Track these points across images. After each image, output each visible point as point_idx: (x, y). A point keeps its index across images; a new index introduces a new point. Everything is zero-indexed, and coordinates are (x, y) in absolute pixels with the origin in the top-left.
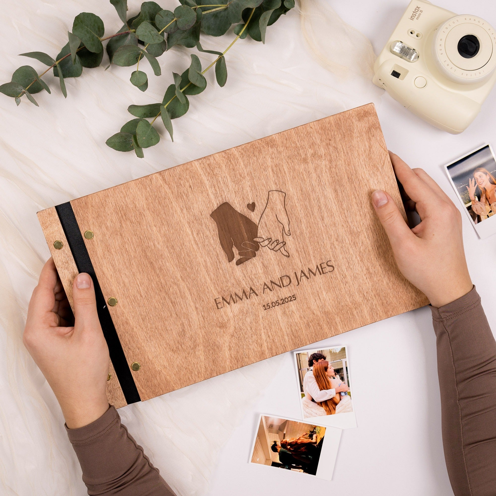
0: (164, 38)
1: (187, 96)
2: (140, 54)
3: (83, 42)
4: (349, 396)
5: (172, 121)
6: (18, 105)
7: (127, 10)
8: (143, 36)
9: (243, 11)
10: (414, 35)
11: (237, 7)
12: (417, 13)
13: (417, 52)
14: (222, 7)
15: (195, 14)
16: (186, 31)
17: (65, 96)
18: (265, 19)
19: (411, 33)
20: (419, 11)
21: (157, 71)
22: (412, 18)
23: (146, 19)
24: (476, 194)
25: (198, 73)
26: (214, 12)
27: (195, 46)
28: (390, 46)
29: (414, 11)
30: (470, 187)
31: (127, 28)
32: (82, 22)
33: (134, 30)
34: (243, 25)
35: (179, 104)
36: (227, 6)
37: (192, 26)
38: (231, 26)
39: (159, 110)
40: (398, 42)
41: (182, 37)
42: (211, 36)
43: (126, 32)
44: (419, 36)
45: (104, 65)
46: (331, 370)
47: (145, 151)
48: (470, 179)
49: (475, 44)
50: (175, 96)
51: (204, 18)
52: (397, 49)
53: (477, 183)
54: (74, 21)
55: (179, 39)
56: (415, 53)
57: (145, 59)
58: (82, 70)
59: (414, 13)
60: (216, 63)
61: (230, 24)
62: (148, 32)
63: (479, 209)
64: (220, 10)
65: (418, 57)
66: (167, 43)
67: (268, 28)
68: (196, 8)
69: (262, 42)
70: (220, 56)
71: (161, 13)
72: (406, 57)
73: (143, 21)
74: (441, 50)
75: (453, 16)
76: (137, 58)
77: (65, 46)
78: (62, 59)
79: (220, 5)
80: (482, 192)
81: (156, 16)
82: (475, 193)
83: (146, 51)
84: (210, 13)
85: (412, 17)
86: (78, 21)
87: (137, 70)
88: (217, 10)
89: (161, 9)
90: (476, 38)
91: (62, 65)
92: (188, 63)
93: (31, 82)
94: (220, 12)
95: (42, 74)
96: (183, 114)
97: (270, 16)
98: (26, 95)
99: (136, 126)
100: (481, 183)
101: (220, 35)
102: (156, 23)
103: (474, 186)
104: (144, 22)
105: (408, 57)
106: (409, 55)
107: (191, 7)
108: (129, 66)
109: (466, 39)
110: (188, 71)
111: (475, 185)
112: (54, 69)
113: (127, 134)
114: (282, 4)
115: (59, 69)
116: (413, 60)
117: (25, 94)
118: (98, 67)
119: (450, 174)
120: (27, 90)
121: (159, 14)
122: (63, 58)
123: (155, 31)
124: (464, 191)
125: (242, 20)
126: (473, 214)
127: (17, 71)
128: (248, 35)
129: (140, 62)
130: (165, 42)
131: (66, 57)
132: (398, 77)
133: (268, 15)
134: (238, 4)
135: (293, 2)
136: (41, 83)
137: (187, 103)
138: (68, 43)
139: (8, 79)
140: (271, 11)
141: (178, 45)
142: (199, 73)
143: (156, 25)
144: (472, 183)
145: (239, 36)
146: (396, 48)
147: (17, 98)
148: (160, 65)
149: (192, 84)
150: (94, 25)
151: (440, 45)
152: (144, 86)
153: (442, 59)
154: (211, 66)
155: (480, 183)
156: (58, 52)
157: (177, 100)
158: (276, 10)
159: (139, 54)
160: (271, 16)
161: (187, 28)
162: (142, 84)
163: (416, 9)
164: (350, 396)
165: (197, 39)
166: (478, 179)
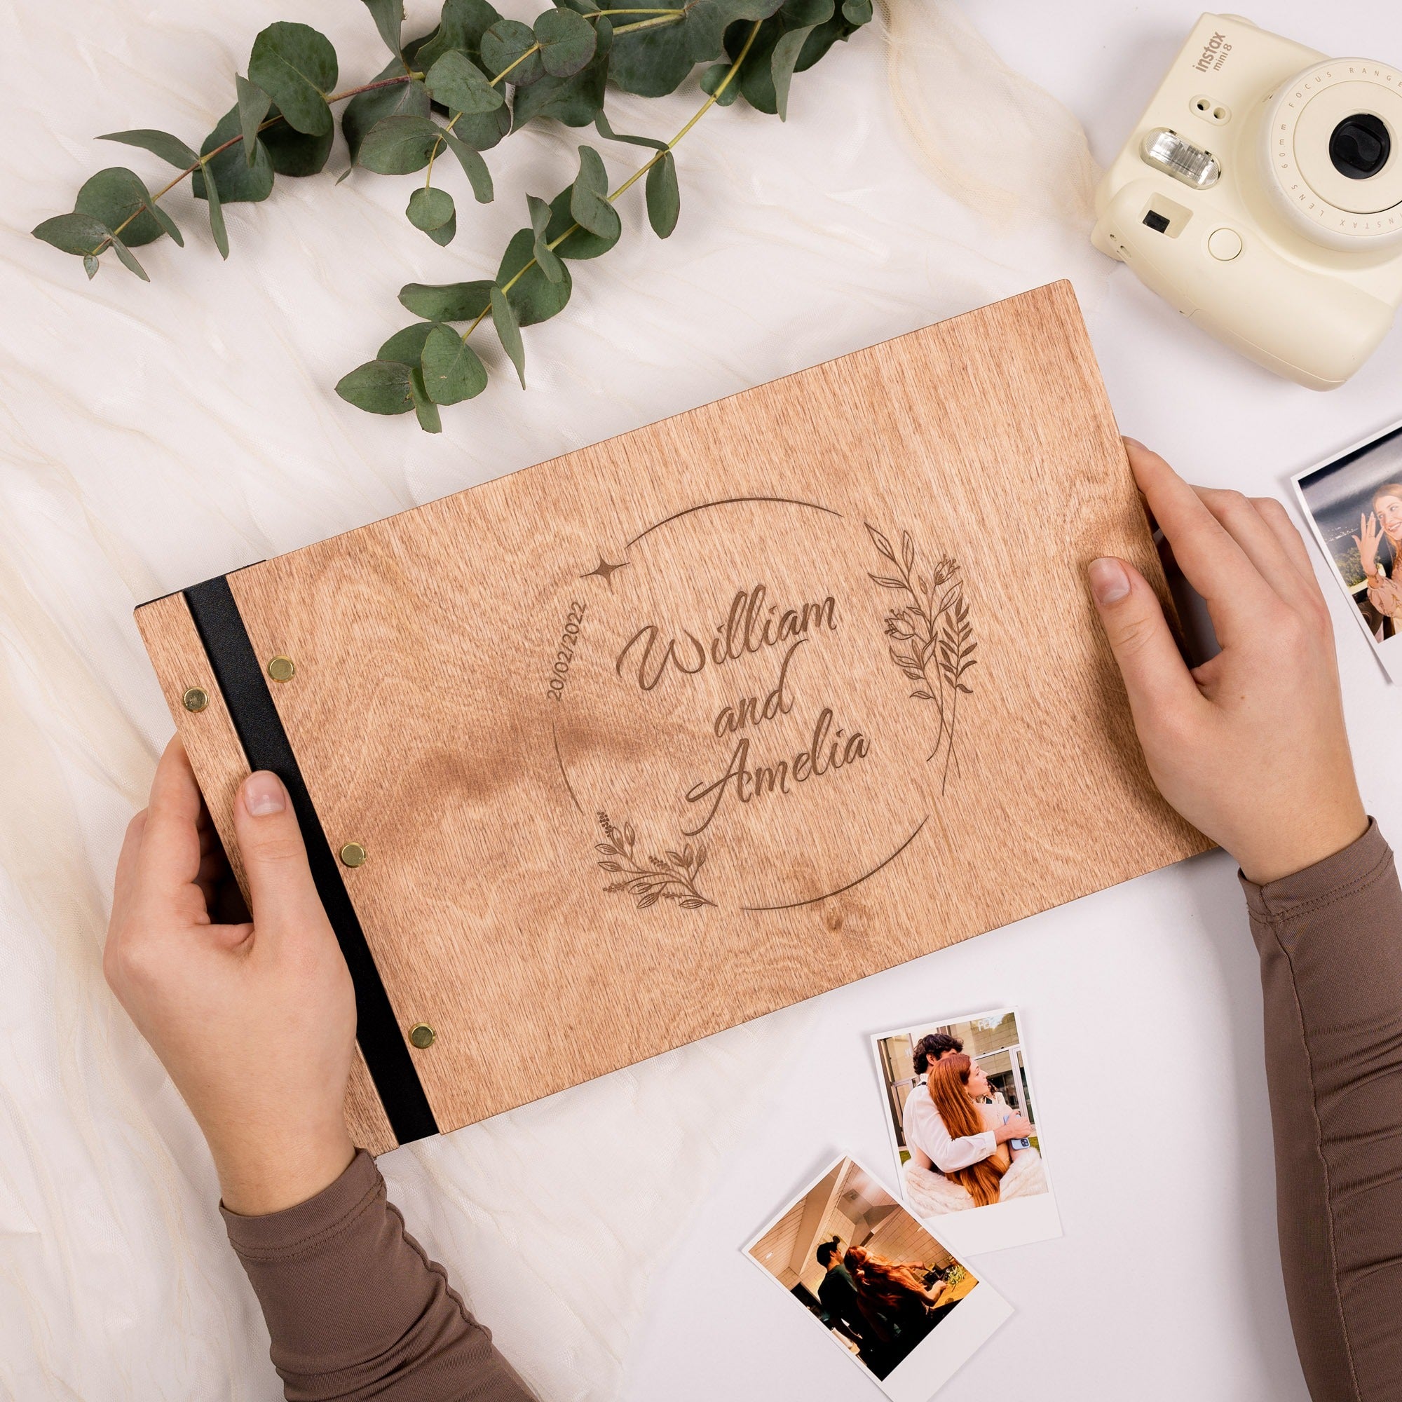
0: (504, 98)
1: (567, 262)
2: (436, 141)
3: (276, 103)
4: (1033, 1150)
5: (523, 331)
6: (91, 277)
7: (403, 18)
8: (446, 91)
9: (728, 27)
10: (1209, 113)
11: (711, 18)
12: (1215, 52)
13: (1216, 160)
14: (669, 16)
15: (593, 33)
16: (565, 80)
17: (225, 253)
18: (787, 52)
19: (1200, 107)
20: (1222, 46)
21: (483, 189)
22: (1202, 66)
23: (455, 43)
24: (1379, 558)
25: (598, 198)
26: (646, 28)
27: (590, 122)
28: (1142, 144)
29: (1208, 45)
30: (1363, 537)
31: (402, 66)
32: (275, 47)
33: (420, 74)
34: (728, 68)
35: (542, 286)
36: (683, 14)
37: (585, 68)
38: (692, 71)
39: (486, 300)
40: (1164, 132)
41: (555, 96)
42: (637, 96)
43: (398, 79)
44: (1221, 115)
45: (334, 169)
46: (978, 1081)
47: (446, 414)
48: (1363, 515)
49: (1379, 141)
50: (533, 261)
51: (617, 45)
52: (1160, 152)
53: (1383, 527)
54: (255, 44)
55: (547, 102)
56: (1210, 162)
57: (449, 155)
58: (272, 182)
59: (1208, 53)
60: (648, 171)
61: (691, 64)
62: (459, 80)
63: (1388, 600)
64: (663, 23)
65: (1219, 173)
66: (512, 113)
67: (797, 78)
68: (595, 18)
69: (777, 116)
70: (662, 153)
71: (498, 27)
72: (1185, 174)
73: (445, 50)
74: (1282, 155)
75: (1316, 62)
76: (426, 152)
77: (228, 114)
78: (216, 150)
79: (664, 11)
80: (1397, 553)
81: (485, 36)
82: (1378, 554)
83: (452, 133)
84: (635, 31)
85: (1203, 63)
86: (265, 46)
87: (428, 186)
88: (656, 25)
89: (498, 17)
90: (1382, 123)
91: (217, 166)
92: (569, 169)
93: (130, 213)
94: (664, 29)
95: (162, 190)
96: (554, 313)
97: (802, 44)
98: (115, 248)
99: (421, 344)
100: (1393, 528)
101: (663, 95)
102: (482, 56)
103: (1376, 536)
104: (451, 52)
105: (1190, 173)
106: (1193, 168)
107: (583, 14)
108: (403, 173)
109: (1352, 125)
110: (569, 191)
111: (1377, 533)
112: (193, 178)
113: (396, 365)
114: (838, 11)
115: (208, 177)
116: (1204, 183)
117: (111, 249)
118: (316, 175)
119: (1309, 500)
120: (117, 236)
121: (493, 33)
122: (222, 147)
123: (481, 78)
124: (1346, 549)
125: (724, 53)
126: (1372, 614)
127: (91, 181)
128: (740, 99)
129: (436, 163)
130: (508, 109)
131: (229, 146)
132: (1162, 231)
133: (795, 41)
134: (714, 9)
135: (868, 6)
136: (157, 217)
137: (566, 282)
138: (235, 107)
139: (64, 205)
140: (806, 31)
141: (544, 117)
142: (601, 198)
143: (482, 62)
144: (1368, 528)
145: (715, 96)
146: (1157, 147)
147: (90, 256)
148: (491, 174)
149: (580, 228)
150: (310, 58)
151: (1281, 142)
152: (444, 230)
153: (1285, 179)
154: (635, 178)
155: (1391, 526)
156: (208, 130)
157: (537, 272)
158: (819, 29)
159: (433, 142)
160: (805, 46)
161: (569, 73)
162: (439, 224)
163: (1212, 41)
164: (1038, 1148)
165: (598, 102)
166: (1384, 515)
